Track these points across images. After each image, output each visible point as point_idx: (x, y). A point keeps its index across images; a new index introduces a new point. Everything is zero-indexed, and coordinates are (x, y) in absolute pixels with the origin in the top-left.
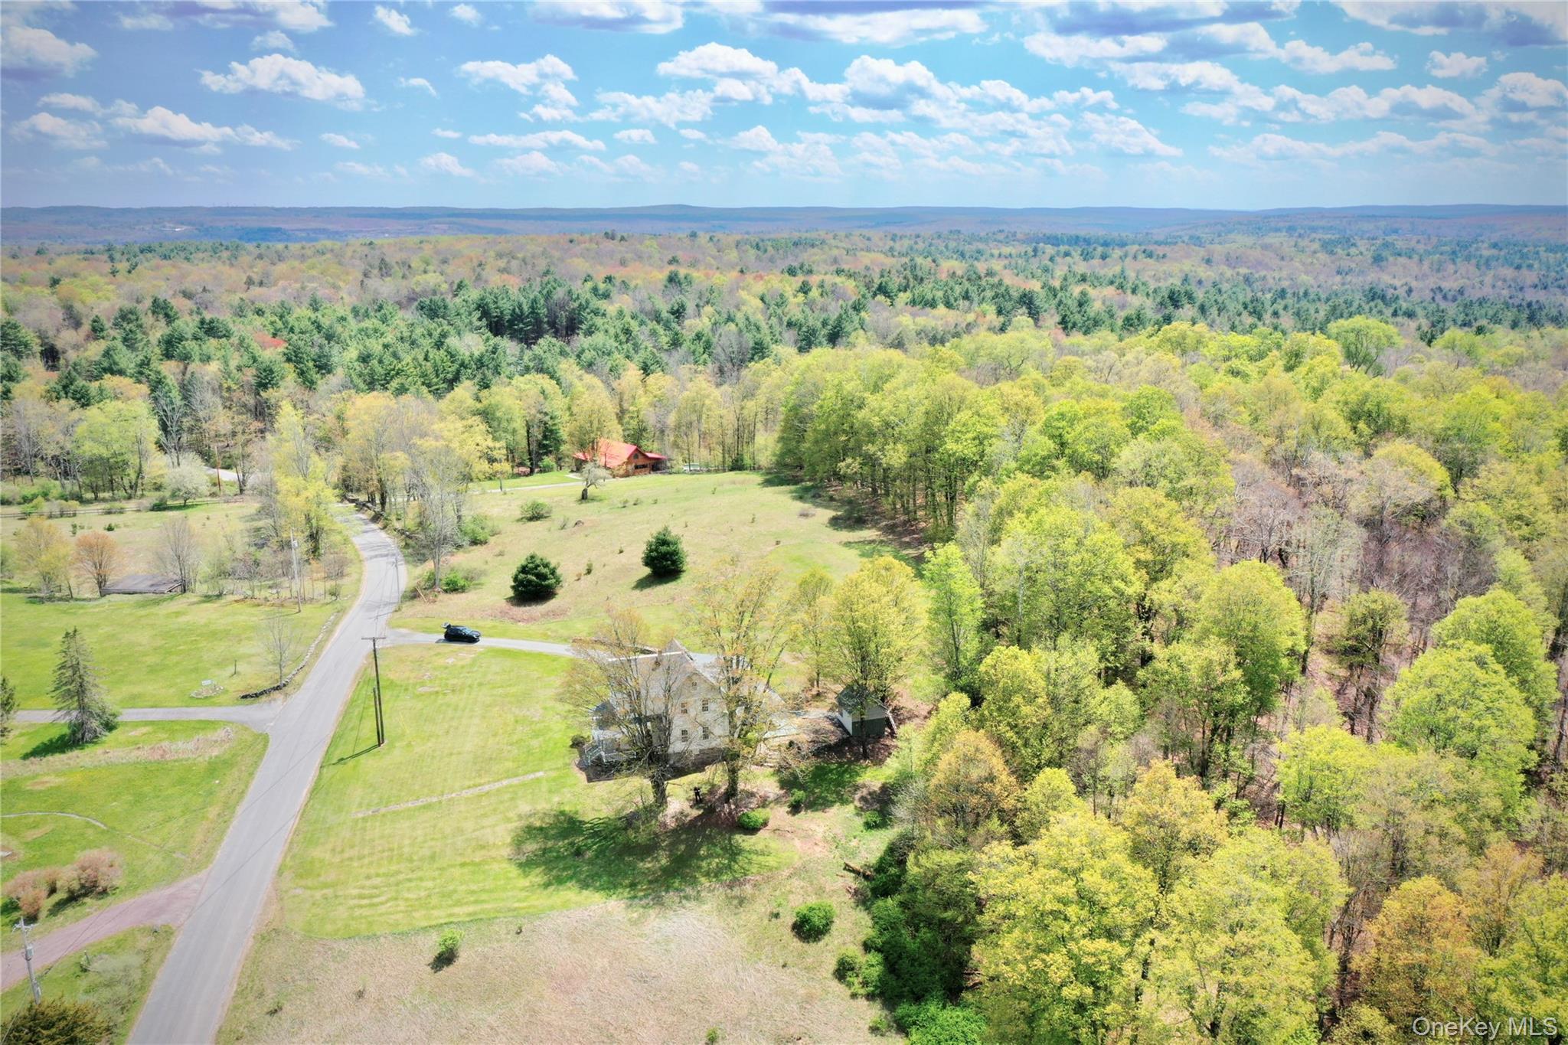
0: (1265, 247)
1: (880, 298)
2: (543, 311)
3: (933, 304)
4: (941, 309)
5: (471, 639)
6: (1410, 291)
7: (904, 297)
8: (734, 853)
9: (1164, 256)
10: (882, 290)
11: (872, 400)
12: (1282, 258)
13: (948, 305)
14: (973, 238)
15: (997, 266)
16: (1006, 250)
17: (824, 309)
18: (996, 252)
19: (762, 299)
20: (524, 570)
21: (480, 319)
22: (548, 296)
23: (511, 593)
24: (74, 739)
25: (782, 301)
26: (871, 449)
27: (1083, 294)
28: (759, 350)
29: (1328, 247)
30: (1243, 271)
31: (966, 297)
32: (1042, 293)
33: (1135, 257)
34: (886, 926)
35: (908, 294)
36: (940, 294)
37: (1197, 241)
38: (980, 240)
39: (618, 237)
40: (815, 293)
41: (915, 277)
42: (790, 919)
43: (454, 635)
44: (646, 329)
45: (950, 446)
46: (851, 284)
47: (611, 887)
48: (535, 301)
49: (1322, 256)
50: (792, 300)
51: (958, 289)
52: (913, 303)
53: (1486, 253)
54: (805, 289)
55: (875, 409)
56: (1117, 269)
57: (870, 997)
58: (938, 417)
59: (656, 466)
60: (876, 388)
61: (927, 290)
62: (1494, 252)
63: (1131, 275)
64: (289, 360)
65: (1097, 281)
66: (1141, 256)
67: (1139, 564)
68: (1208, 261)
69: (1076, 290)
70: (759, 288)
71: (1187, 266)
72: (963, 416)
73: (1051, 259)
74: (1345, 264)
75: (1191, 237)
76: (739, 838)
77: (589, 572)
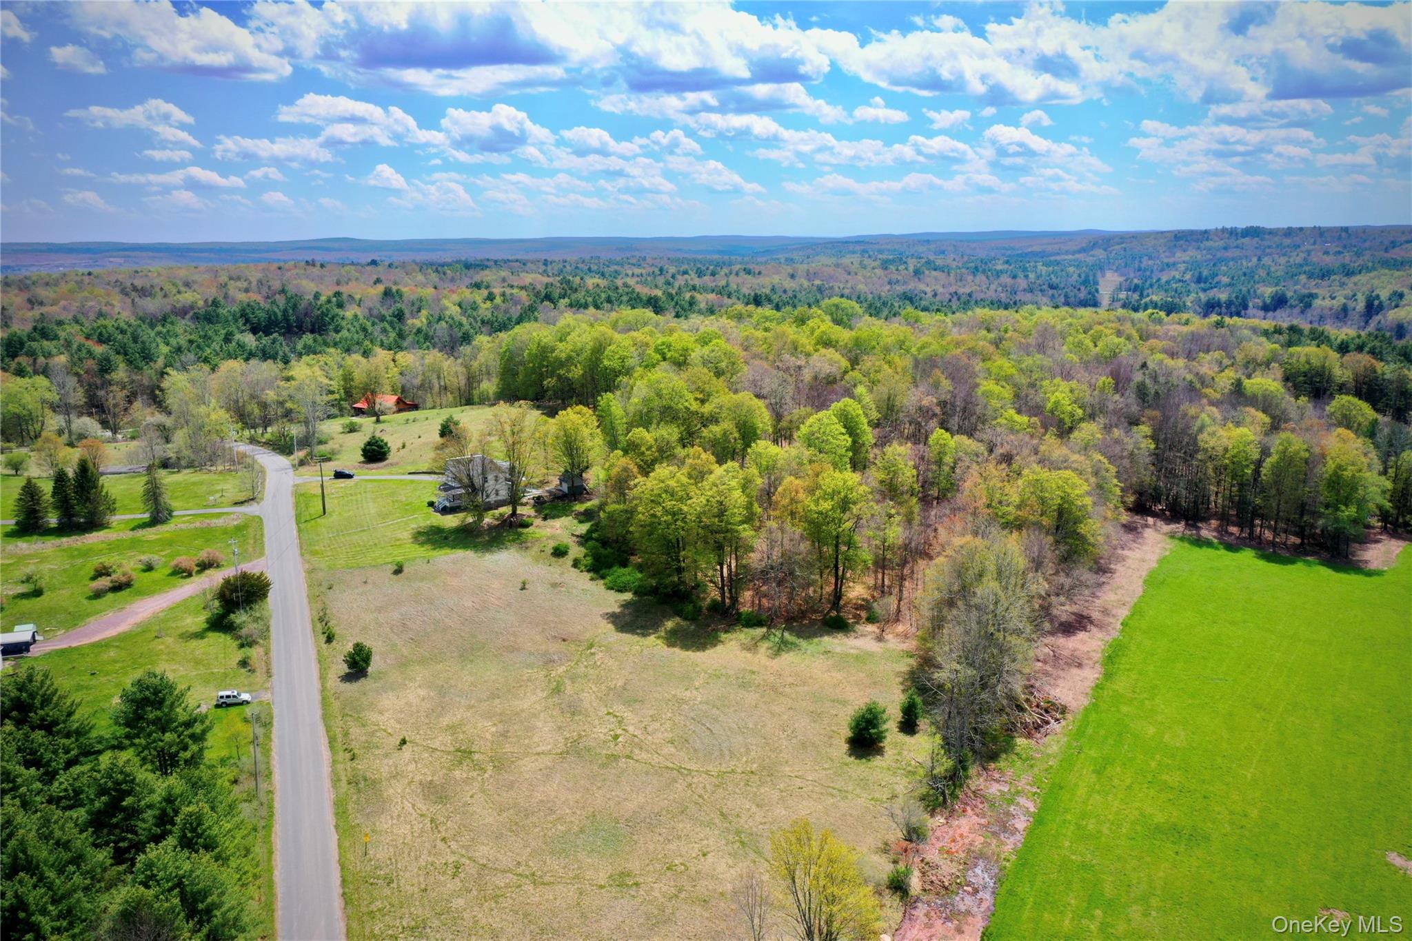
0: (837, 265)
1: (546, 303)
2: (293, 318)
3: (586, 306)
4: (592, 310)
5: (350, 476)
6: (935, 295)
7: (563, 302)
8: (520, 534)
9: (760, 273)
10: (548, 297)
11: (561, 346)
12: (849, 273)
13: (597, 307)
14: (610, 262)
15: (631, 282)
16: (637, 271)
17: (506, 312)
18: (630, 272)
19: (460, 305)
20: (369, 444)
21: (245, 324)
22: (295, 307)
23: (362, 459)
24: (155, 521)
25: (475, 307)
26: (562, 372)
27: (692, 297)
28: (466, 339)
29: (885, 265)
30: (817, 282)
31: (609, 301)
32: (664, 298)
33: (737, 274)
34: (592, 549)
35: (567, 300)
36: (590, 299)
37: (790, 261)
38: (617, 264)
39: (318, 265)
40: (498, 300)
41: (571, 288)
42: (549, 550)
43: (339, 475)
44: (378, 328)
45: (606, 362)
46: (523, 294)
47: (466, 547)
48: (285, 311)
49: (879, 272)
50: (482, 305)
51: (603, 296)
52: (571, 305)
53: (999, 267)
54: (491, 297)
55: (562, 351)
56: (723, 283)
57: (588, 571)
58: (599, 349)
59: (415, 407)
60: (561, 341)
61: (580, 296)
62: (1006, 267)
63: (733, 287)
64: (118, 353)
65: (705, 289)
66: (742, 274)
67: (696, 399)
68: (792, 276)
69: (687, 296)
70: (456, 298)
71: (776, 279)
72: (612, 347)
73: (673, 277)
74: (894, 277)
75: (787, 260)
76: (520, 530)
77: (404, 447)
